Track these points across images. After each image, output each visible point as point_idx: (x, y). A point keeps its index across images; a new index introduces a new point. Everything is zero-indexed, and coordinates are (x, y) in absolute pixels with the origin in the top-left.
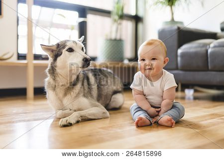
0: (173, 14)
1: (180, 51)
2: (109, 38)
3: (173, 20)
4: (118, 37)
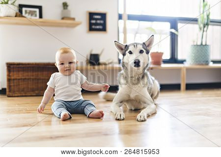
4: (204, 43)
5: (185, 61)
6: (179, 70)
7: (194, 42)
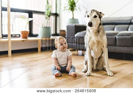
0: (73, 15)
1: (76, 35)
2: (44, 26)
3: (73, 18)
4: (48, 26)
5: (38, 35)
6: (37, 41)
7: (43, 25)
